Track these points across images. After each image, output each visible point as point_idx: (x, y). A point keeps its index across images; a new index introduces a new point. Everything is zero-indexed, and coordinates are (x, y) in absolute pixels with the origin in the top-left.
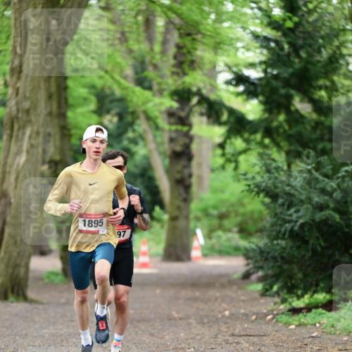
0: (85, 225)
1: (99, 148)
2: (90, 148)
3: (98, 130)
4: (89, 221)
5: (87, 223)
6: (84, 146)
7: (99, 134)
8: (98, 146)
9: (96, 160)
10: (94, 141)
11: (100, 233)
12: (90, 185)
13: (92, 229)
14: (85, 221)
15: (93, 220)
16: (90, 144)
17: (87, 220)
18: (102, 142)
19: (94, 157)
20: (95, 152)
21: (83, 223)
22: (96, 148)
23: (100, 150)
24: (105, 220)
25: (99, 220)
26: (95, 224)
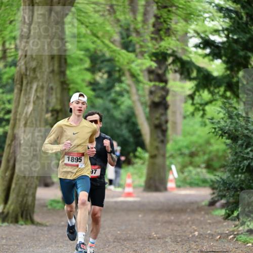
0: (69, 161)
2: (75, 107)
3: (80, 95)
4: (72, 158)
5: (70, 159)
6: (71, 107)
7: (81, 98)
9: (79, 116)
10: (78, 103)
11: (79, 167)
12: (74, 134)
13: (74, 163)
14: (69, 158)
15: (75, 157)
16: (74, 104)
18: (83, 103)
19: (78, 114)
20: (79, 110)
21: (68, 159)
22: (79, 107)
23: (82, 109)
24: (83, 158)
25: (78, 157)
26: (76, 160)
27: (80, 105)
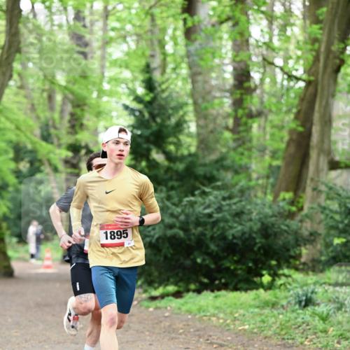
0: (107, 238)
1: (123, 151)
2: (112, 151)
3: (121, 130)
5: (109, 235)
6: (105, 149)
7: (122, 135)
8: (122, 148)
9: (117, 164)
10: (117, 143)
11: (126, 245)
12: (107, 193)
13: (116, 241)
14: (106, 233)
15: (115, 231)
16: (112, 146)
17: (109, 232)
18: (126, 144)
19: (117, 161)
20: (119, 155)
21: (105, 235)
22: (120, 150)
23: (123, 153)
24: (130, 231)
25: (122, 230)
26: (118, 235)
27: (121, 146)
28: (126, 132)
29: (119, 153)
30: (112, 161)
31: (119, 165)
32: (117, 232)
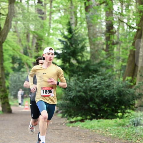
1: (51, 57)
2: (47, 57)
3: (50, 49)
4: (45, 91)
5: (45, 92)
6: (44, 57)
10: (49, 54)
11: (51, 96)
12: (44, 74)
13: (47, 94)
14: (44, 91)
15: (47, 90)
16: (47, 55)
17: (45, 90)
18: (52, 54)
19: (49, 61)
23: (51, 58)
24: (53, 90)
25: (50, 90)
26: (48, 92)
27: (50, 55)
28: (52, 50)
29: (50, 58)
30: (46, 61)
31: (50, 63)
32: (48, 91)
